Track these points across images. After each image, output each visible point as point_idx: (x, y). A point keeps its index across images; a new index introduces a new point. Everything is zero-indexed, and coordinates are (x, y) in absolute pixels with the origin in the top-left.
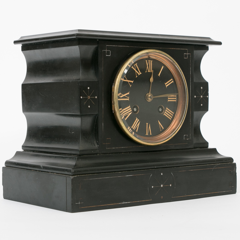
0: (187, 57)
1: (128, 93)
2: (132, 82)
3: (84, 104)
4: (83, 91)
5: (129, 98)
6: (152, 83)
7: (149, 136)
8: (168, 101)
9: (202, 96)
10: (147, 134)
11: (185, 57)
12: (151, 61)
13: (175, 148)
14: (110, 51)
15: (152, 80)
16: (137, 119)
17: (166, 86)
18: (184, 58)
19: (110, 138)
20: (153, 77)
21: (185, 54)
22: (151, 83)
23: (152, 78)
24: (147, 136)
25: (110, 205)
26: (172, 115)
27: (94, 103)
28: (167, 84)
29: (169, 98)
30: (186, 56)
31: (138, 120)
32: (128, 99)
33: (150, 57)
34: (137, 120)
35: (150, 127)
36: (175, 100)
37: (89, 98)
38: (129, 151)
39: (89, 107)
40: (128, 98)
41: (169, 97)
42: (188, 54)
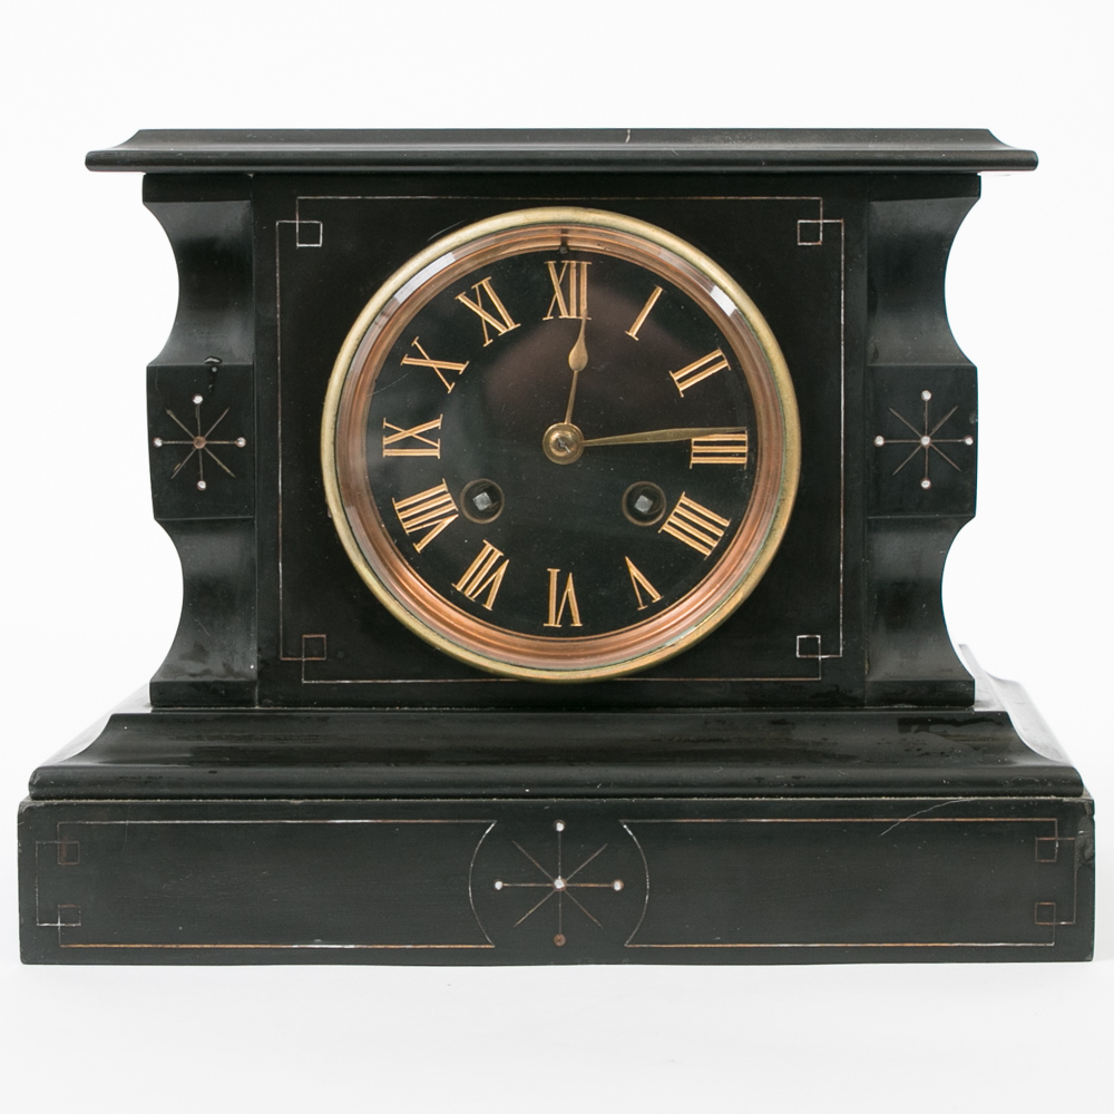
0: (818, 240)
1: (436, 423)
2: (461, 368)
3: (173, 473)
4: (169, 412)
5: (438, 445)
6: (579, 373)
7: (566, 630)
8: (690, 460)
9: (926, 441)
10: (552, 623)
11: (801, 241)
12: (578, 267)
14: (319, 225)
15: (576, 357)
16: (489, 547)
17: (681, 389)
18: (800, 244)
19: (324, 636)
20: (583, 345)
21: (800, 221)
22: (575, 372)
23: (579, 351)
24: (552, 632)
25: (235, 946)
26: (719, 532)
27: (228, 471)
28: (686, 378)
29: (696, 449)
30: (810, 232)
31: (498, 554)
32: (436, 453)
33: (570, 244)
34: (492, 552)
35: (570, 589)
36: (742, 455)
37: (202, 446)
38: (440, 698)
39: (202, 485)
40: (436, 448)
41: (699, 444)
42: (821, 222)
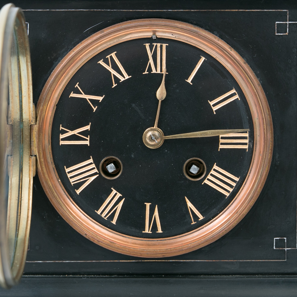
0: (286, 32)
1: (88, 127)
2: (100, 99)
5: (88, 139)
6: (162, 101)
8: (219, 146)
10: (147, 231)
12: (161, 47)
13: (242, 270)
15: (161, 93)
16: (114, 192)
17: (214, 110)
18: (276, 34)
20: (164, 86)
21: (277, 23)
22: (160, 101)
23: (162, 90)
24: (147, 236)
26: (234, 184)
28: (217, 104)
29: (222, 141)
30: (282, 28)
31: (119, 195)
32: (87, 143)
33: (157, 34)
34: (115, 194)
35: (156, 213)
38: (88, 270)
40: (87, 140)
41: (222, 138)
